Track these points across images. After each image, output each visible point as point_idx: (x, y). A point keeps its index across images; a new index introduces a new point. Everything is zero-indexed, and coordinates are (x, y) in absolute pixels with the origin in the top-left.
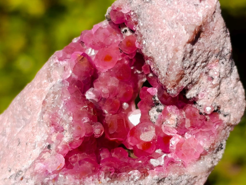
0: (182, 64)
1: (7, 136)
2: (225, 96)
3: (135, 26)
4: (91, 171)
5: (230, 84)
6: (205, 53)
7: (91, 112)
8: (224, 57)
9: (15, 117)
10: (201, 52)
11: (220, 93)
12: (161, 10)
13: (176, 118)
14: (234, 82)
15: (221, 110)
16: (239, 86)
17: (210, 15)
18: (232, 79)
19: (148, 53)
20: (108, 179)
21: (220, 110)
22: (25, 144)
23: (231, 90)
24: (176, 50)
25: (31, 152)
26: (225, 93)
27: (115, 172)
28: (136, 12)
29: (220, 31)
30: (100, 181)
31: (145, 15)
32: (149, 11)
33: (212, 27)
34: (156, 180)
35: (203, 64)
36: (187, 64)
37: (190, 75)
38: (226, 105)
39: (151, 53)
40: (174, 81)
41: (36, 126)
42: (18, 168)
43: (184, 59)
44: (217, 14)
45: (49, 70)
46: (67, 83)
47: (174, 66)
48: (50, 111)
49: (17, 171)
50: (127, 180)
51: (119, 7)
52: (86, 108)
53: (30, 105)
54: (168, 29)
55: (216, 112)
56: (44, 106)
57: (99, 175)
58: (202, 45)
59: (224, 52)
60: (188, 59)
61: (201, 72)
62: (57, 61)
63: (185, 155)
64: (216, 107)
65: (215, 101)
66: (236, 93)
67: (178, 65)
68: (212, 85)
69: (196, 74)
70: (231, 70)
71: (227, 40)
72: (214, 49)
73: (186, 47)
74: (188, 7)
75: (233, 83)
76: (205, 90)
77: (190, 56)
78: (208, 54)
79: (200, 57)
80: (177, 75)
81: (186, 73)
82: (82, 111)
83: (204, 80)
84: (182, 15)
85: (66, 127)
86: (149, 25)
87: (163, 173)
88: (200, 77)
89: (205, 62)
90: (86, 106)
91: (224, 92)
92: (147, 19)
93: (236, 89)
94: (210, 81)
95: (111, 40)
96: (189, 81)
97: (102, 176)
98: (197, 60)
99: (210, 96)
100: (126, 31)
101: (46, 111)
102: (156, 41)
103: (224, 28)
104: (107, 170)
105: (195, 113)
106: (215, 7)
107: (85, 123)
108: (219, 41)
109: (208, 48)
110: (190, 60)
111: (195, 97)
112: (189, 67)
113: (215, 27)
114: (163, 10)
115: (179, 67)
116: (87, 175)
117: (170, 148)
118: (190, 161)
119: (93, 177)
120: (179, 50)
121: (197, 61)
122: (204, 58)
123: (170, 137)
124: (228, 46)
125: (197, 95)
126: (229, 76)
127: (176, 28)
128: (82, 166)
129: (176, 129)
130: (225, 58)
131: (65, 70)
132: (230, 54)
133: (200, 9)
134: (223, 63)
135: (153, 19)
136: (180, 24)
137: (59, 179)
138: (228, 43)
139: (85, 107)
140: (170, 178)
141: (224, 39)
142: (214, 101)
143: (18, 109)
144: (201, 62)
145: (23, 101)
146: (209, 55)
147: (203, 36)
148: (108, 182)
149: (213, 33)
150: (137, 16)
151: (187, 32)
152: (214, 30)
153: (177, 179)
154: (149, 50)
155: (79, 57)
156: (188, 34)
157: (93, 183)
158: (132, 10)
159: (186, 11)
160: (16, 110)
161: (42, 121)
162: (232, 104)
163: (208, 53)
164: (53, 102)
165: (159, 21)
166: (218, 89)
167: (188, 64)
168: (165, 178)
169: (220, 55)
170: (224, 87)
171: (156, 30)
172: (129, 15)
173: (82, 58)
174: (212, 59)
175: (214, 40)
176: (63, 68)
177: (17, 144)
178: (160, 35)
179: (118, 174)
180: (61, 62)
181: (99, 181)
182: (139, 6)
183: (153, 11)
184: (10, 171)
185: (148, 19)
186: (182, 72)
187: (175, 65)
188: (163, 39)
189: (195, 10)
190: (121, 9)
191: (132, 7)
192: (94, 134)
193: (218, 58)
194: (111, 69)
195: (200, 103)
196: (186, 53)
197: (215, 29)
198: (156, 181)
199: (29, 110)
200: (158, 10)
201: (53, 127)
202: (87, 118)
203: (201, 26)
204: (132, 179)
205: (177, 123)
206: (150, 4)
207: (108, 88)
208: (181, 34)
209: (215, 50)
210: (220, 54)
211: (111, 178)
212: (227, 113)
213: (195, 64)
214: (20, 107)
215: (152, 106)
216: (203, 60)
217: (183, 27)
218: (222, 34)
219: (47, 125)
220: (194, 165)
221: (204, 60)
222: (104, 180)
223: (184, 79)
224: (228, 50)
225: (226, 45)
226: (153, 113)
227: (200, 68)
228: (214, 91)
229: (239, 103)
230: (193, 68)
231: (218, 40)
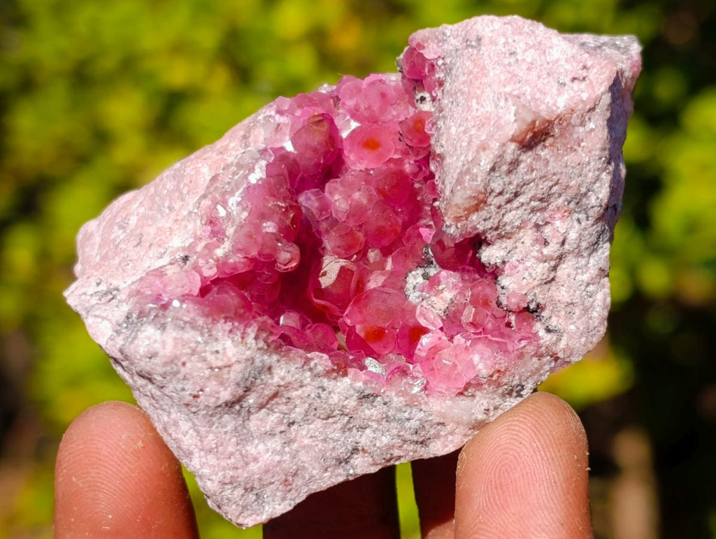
0: (486, 179)
1: (128, 231)
2: (563, 293)
3: (437, 89)
4: (233, 312)
5: (583, 273)
6: (544, 182)
7: (287, 219)
8: (585, 210)
9: (157, 199)
10: (536, 175)
11: (553, 279)
12: (490, 68)
13: (451, 299)
14: (593, 272)
15: (545, 314)
16: (603, 286)
17: (579, 110)
18: (590, 265)
19: (439, 144)
20: (261, 344)
21: (542, 314)
22: (148, 245)
23: (581, 285)
24: (483, 147)
25: (152, 261)
26: (565, 285)
27: (279, 338)
28: (448, 61)
29: (593, 153)
30: (245, 340)
31: (460, 70)
32: (468, 63)
33: (578, 137)
34: (358, 392)
35: (533, 204)
36: (497, 186)
37: (498, 212)
38: (559, 311)
39: (442, 147)
40: (459, 208)
41: (183, 220)
42: (115, 283)
43: (493, 169)
44: (597, 117)
45: (252, 125)
46: (270, 156)
47: (468, 177)
48: (217, 195)
49: (112, 287)
50: (299, 365)
51: (421, 43)
52: (282, 207)
53: (191, 182)
54: (489, 109)
55: (530, 312)
56: (212, 185)
57: (246, 326)
58: (542, 162)
59: (588, 200)
60: (502, 177)
61: (525, 217)
62: (273, 113)
63: (436, 370)
64: (534, 303)
65: (536, 291)
66: (591, 297)
67: (477, 176)
68: (540, 255)
69: (512, 217)
70: (594, 245)
71: (602, 179)
72: (568, 182)
73: (504, 148)
74: (545, 81)
75: (590, 273)
76: (522, 260)
77: (509, 172)
78: (551, 188)
79: (532, 184)
80: (470, 197)
81: (491, 205)
82: (270, 208)
83: (528, 236)
84: (526, 91)
85: (230, 231)
86: (460, 90)
87: (376, 384)
88: (519, 228)
89: (541, 200)
90: (283, 205)
91: (563, 283)
92: (460, 77)
93: (591, 288)
94: (540, 245)
95: (394, 113)
96: (493, 223)
97: (252, 332)
98: (522, 187)
99: (530, 275)
100: (423, 99)
101: (210, 193)
102: (460, 125)
103: (603, 149)
104: (264, 323)
105: (488, 300)
106: (596, 100)
107: (267, 233)
108: (584, 172)
109: (554, 174)
110: (507, 179)
111: (498, 265)
112: (501, 193)
113: (585, 140)
114: (493, 69)
115: (479, 183)
116: (223, 315)
117: (416, 352)
118: (442, 388)
119: (233, 325)
120: (489, 149)
121: (523, 190)
122: (540, 191)
123: (424, 331)
124: (601, 193)
125: (504, 262)
126: (585, 254)
127: (502, 108)
128: (220, 296)
129: (443, 320)
130: (586, 213)
131: (277, 129)
132: (599, 208)
133: (565, 94)
134: (579, 221)
135: (471, 82)
136: (510, 102)
137: (171, 308)
138: (604, 187)
139: (281, 205)
140: (387, 400)
141: (597, 173)
142: (534, 288)
143: (168, 187)
144: (530, 196)
145: (182, 172)
146: (553, 191)
147: (551, 145)
148: (259, 349)
149: (575, 150)
150: (448, 70)
151: (516, 121)
152: (579, 145)
153: (400, 410)
154: (442, 140)
155: (314, 116)
156: (515, 124)
157: (228, 337)
158: (442, 56)
159: (537, 86)
160: (164, 187)
161: (196, 211)
162: (574, 316)
163: (551, 184)
164: (229, 180)
165: (478, 88)
166: (553, 270)
167: (499, 185)
168: (377, 396)
169: (577, 201)
170: (567, 271)
171: (468, 105)
172: (435, 63)
173: (320, 121)
174: (557, 203)
175: (572, 165)
176: (276, 126)
177: (135, 243)
178: (470, 114)
179: (286, 345)
180: (277, 117)
181: (243, 338)
182: (457, 50)
183: (475, 66)
184: (98, 284)
185: (462, 78)
186: (481, 197)
187: (471, 175)
188: (473, 123)
189: (555, 91)
190: (424, 48)
191: (443, 50)
192: (275, 262)
193: (572, 205)
194: (372, 169)
195: (504, 281)
196: (501, 161)
197: (583, 144)
198: (357, 395)
199: (185, 191)
200: (485, 67)
201: (209, 228)
202: (275, 227)
203: (550, 122)
204: (311, 370)
205: (447, 308)
206: (476, 52)
207: (349, 202)
208: (505, 122)
209: (568, 186)
210: (579, 199)
211: (268, 346)
212: (556, 327)
213: (516, 195)
214: (172, 182)
215: (419, 266)
216: (536, 194)
217: (513, 109)
218: (594, 160)
219: (201, 220)
220: (449, 400)
221: (538, 196)
222: (254, 341)
223: (484, 214)
224: (599, 200)
225: (598, 187)
226: (415, 277)
227: (526, 210)
228: (541, 269)
229: (590, 321)
230: (509, 201)
231: (582, 170)
